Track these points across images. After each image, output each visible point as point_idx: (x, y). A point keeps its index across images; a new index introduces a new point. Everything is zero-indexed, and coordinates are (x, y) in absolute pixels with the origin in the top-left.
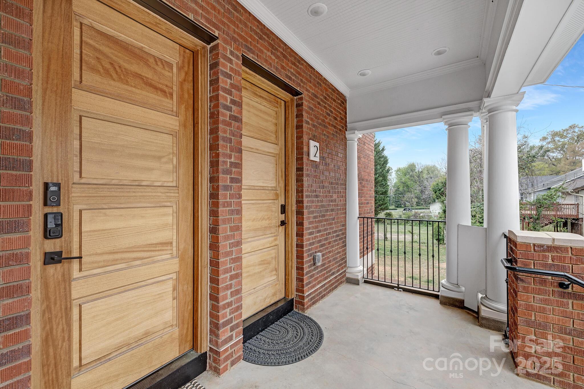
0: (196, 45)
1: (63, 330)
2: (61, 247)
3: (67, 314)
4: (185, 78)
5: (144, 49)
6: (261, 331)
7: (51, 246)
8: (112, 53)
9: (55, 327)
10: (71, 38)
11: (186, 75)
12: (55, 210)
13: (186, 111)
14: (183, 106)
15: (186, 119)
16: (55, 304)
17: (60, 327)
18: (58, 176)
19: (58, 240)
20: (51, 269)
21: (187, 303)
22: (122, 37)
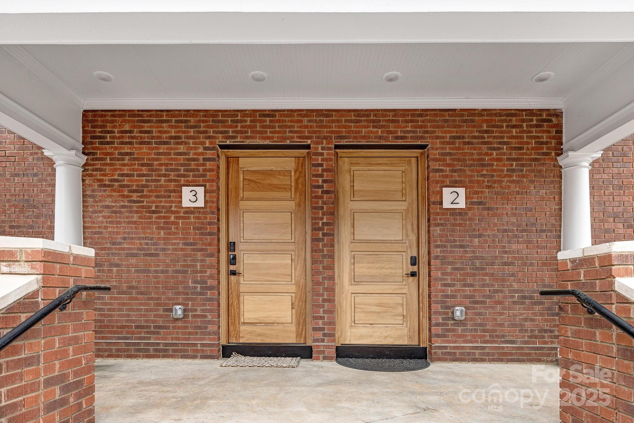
0: (303, 154)
1: (237, 304)
2: (236, 269)
3: (238, 298)
4: (299, 175)
5: (273, 170)
6: (372, 358)
7: (232, 268)
8: (256, 179)
9: (234, 301)
10: (239, 179)
11: (300, 174)
12: (233, 253)
13: (300, 196)
14: (298, 194)
15: (300, 201)
16: (234, 292)
17: (236, 302)
18: (234, 240)
19: (235, 266)
20: (233, 278)
21: (302, 314)
22: (261, 168)
